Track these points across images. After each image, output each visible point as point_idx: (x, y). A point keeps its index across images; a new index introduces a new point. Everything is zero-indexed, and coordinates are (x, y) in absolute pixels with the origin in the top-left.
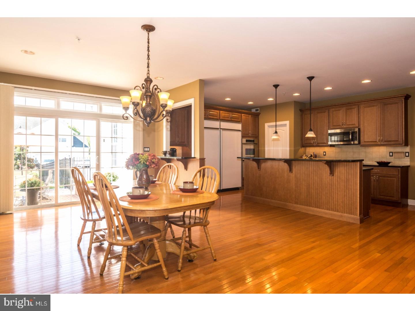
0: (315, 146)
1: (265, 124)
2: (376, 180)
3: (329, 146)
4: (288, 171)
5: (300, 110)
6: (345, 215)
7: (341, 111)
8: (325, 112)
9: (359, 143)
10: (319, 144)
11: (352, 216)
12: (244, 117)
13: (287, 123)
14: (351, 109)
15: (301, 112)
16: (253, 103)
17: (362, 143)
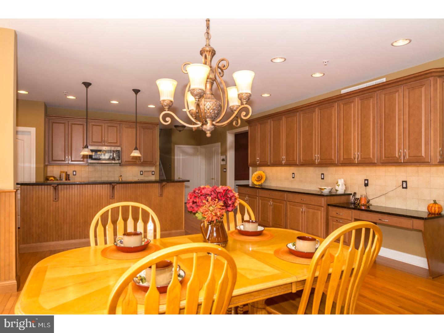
4: (109, 197)
6: (173, 231)
11: (179, 231)
13: (33, 130)
14: (112, 127)
17: (123, 162)
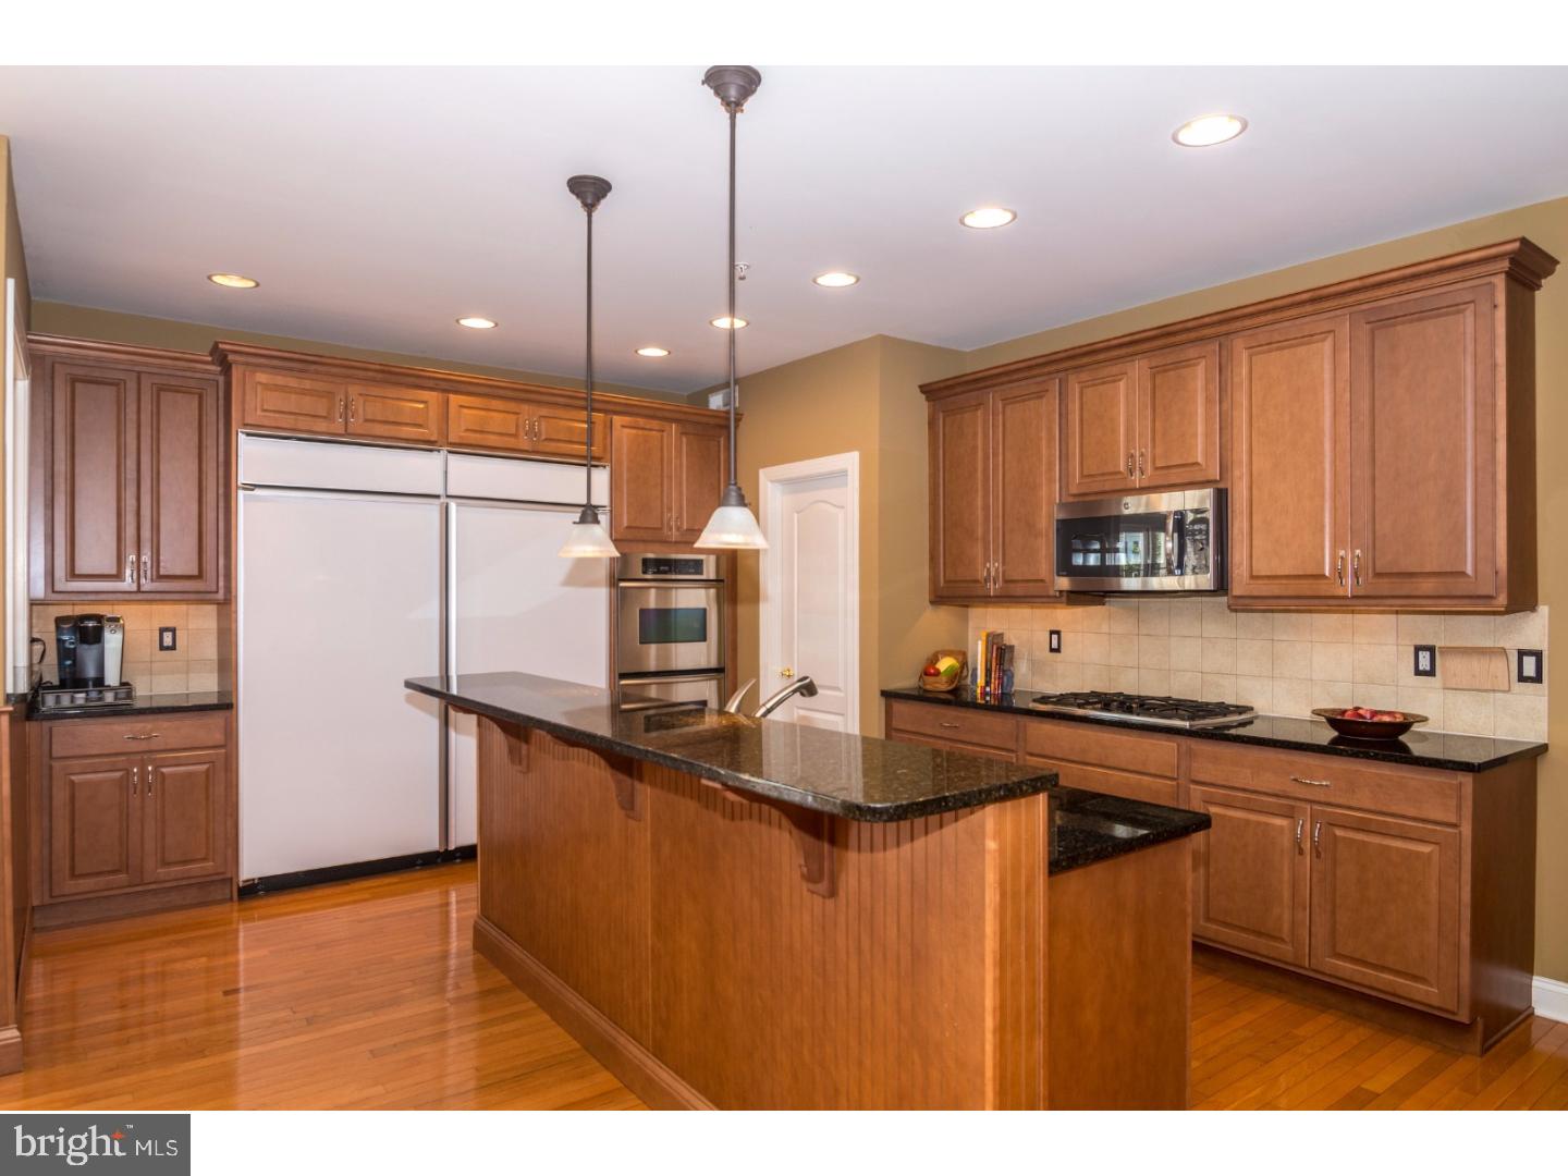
0: (995, 597)
1: (762, 472)
2: (1307, 846)
3: (1064, 599)
5: (920, 387)
7: (1122, 384)
8: (1039, 395)
9: (1222, 585)
10: (1012, 585)
12: (627, 431)
13: (850, 461)
14: (1178, 365)
15: (928, 399)
16: (664, 353)
17: (1240, 583)
